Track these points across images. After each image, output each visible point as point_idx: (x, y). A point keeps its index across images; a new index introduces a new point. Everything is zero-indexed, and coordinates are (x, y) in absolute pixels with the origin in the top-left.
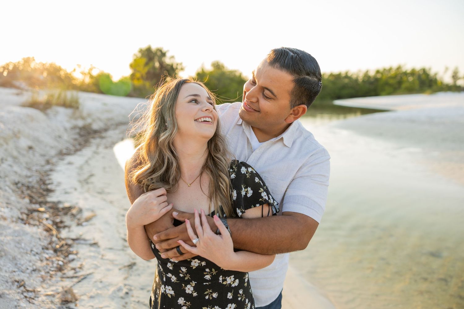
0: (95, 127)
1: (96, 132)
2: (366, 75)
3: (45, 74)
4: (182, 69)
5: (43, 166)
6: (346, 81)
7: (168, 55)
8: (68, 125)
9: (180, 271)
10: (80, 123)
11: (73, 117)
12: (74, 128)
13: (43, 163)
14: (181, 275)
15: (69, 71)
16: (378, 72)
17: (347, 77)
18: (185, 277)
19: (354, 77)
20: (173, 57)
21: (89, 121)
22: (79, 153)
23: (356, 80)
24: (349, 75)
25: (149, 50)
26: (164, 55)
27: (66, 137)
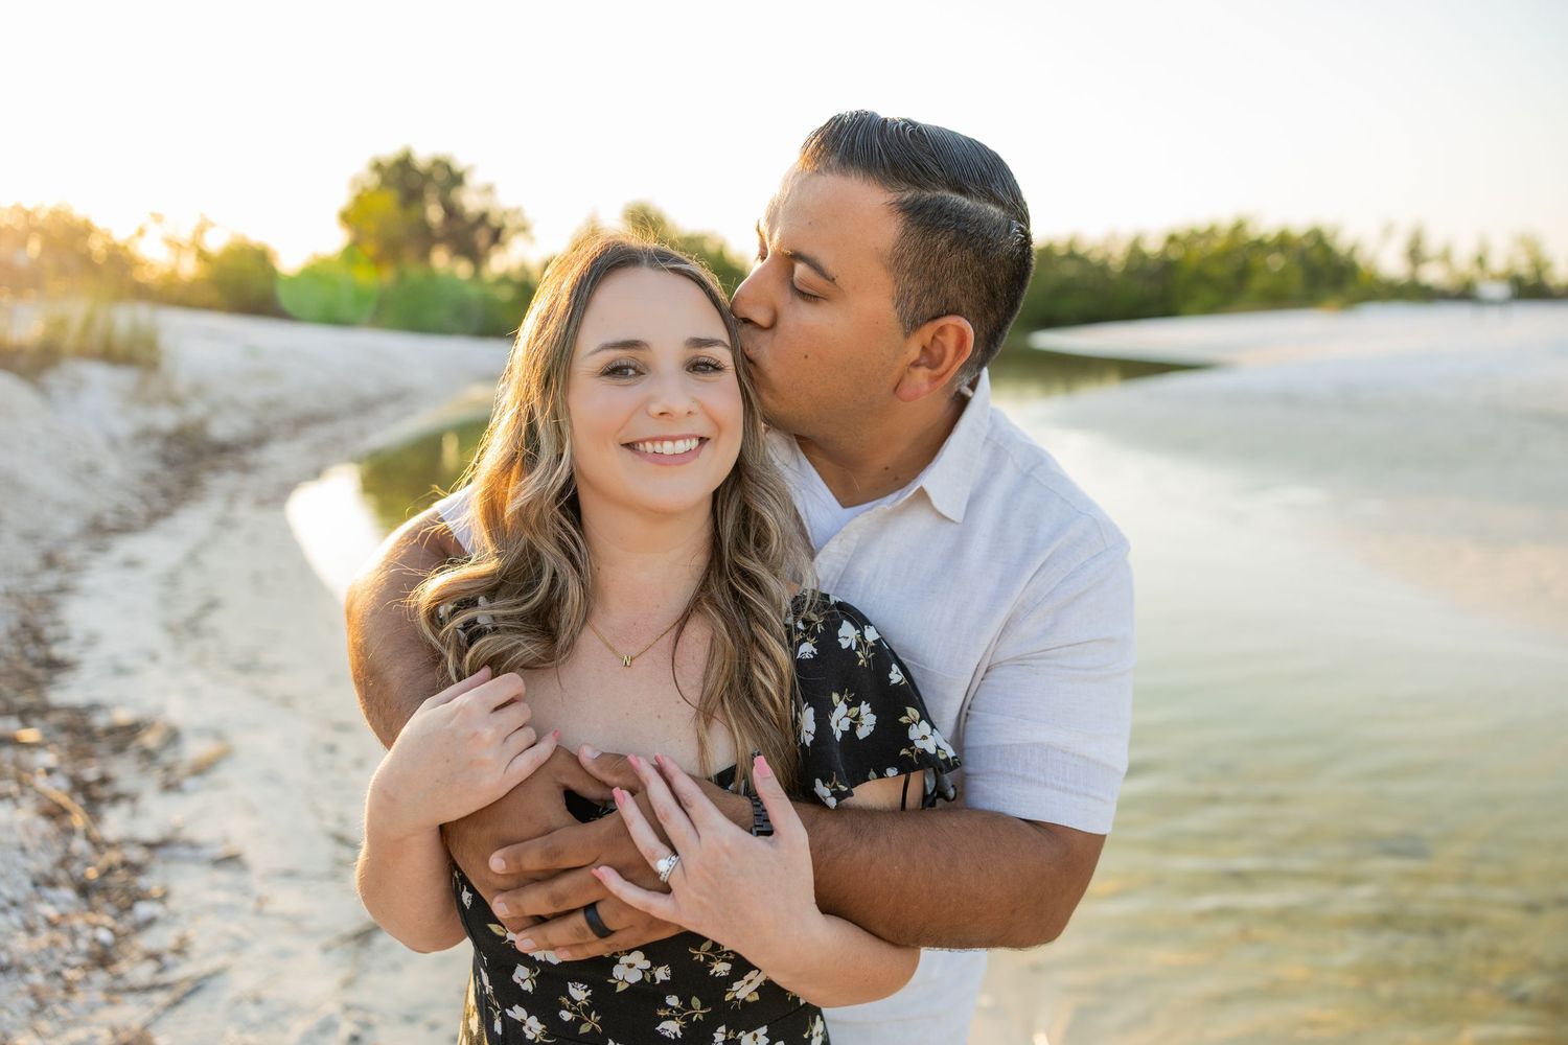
0: (222, 429)
1: (223, 449)
2: (1135, 251)
3: (34, 247)
4: (523, 229)
5: (29, 575)
6: (1070, 270)
7: (474, 180)
8: (123, 427)
9: (564, 999)
10: (166, 419)
11: (140, 397)
12: (145, 435)
13: (32, 562)
14: (566, 1016)
15: (120, 235)
16: (1172, 239)
17: (1072, 255)
18: (579, 1022)
19: (1096, 257)
20: (489, 189)
21: (197, 410)
22: (164, 525)
23: (1103, 268)
24: (1080, 250)
25: (405, 164)
26: (456, 179)
27: (113, 468)
